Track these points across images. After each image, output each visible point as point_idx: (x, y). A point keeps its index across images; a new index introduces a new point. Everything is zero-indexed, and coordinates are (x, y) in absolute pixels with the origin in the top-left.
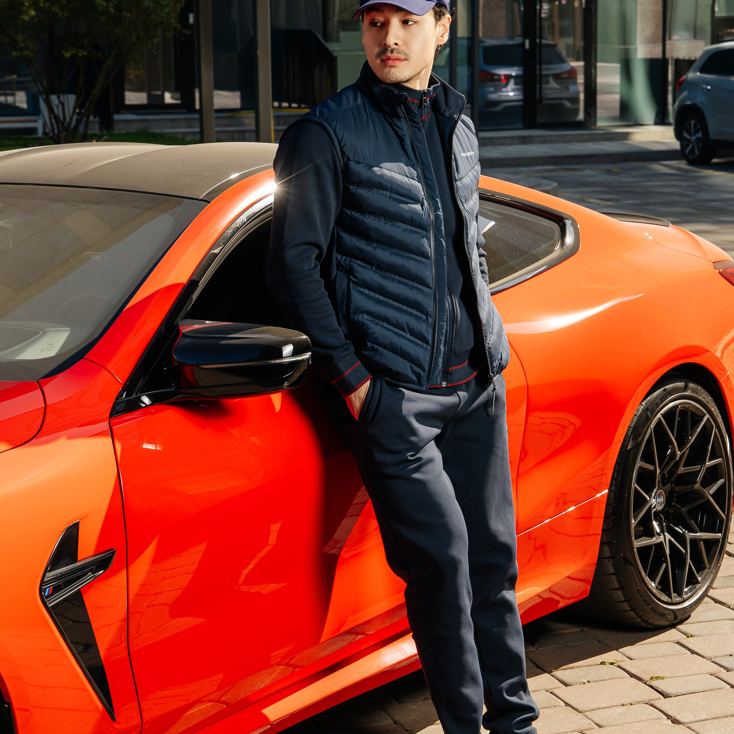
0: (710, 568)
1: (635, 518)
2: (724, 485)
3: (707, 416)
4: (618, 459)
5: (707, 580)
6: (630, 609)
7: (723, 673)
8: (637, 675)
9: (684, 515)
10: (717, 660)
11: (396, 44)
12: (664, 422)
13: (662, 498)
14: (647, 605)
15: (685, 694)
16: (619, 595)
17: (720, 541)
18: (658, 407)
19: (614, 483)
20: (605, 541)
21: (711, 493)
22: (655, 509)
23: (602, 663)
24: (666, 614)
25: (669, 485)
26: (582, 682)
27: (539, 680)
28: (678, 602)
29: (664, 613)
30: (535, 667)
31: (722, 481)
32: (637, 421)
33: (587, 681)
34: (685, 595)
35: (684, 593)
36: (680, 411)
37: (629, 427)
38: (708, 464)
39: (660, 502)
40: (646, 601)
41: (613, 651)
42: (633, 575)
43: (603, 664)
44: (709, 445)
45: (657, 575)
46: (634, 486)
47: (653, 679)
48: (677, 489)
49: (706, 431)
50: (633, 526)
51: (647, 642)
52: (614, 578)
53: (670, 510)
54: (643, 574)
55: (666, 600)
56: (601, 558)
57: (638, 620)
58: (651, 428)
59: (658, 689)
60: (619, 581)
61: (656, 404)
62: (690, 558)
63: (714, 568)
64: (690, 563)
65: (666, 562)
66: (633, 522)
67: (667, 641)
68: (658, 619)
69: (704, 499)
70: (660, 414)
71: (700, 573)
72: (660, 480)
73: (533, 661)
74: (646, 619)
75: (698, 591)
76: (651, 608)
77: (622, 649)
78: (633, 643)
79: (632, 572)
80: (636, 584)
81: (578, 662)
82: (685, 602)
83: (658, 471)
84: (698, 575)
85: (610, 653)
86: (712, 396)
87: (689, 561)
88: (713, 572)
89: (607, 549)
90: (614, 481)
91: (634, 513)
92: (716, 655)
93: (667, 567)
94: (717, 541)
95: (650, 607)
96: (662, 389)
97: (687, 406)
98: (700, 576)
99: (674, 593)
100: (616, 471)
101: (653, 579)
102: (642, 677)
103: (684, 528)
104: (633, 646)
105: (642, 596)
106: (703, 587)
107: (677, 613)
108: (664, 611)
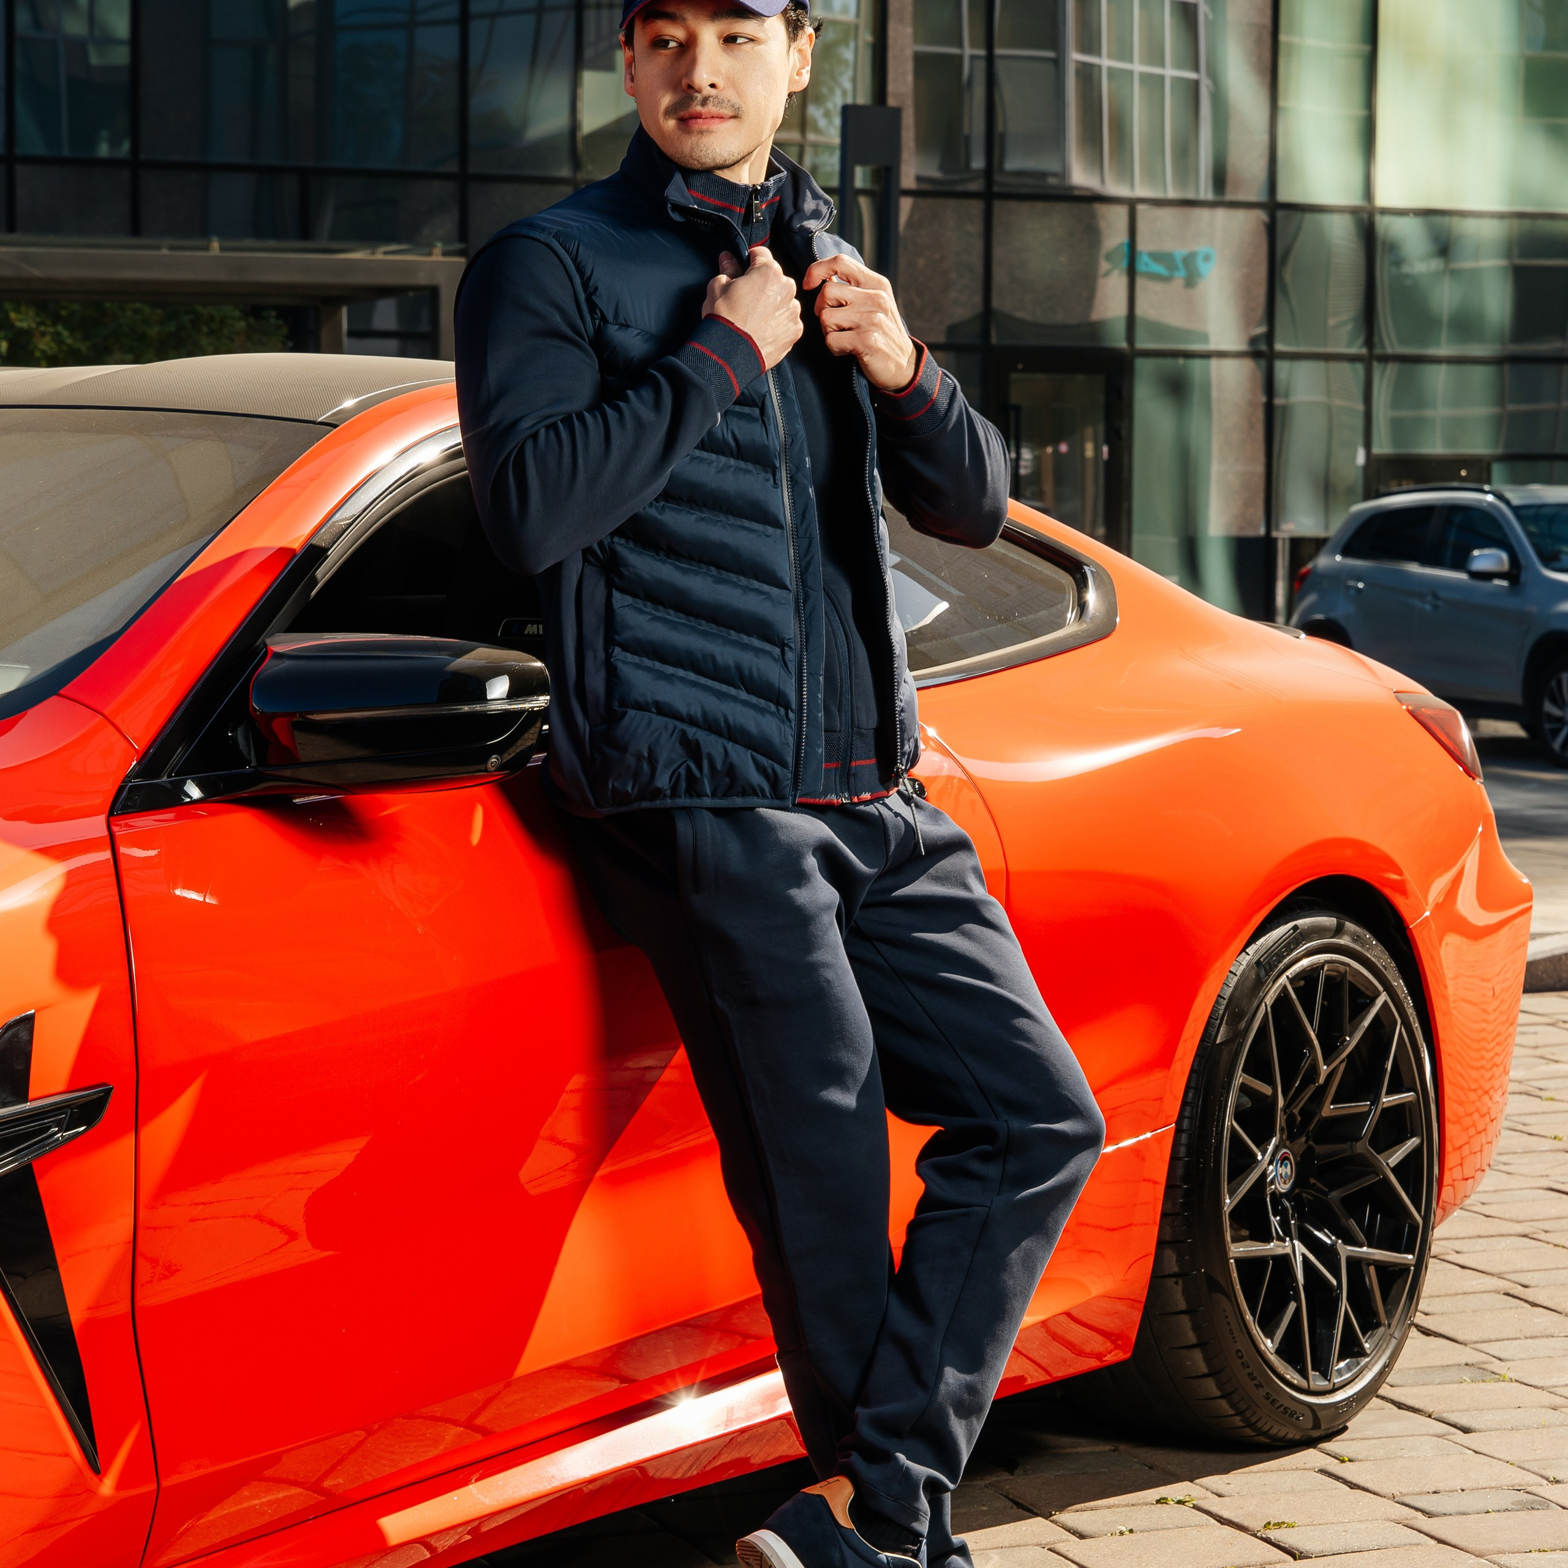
0: (1389, 1325)
1: (1232, 1194)
2: (1417, 1151)
3: (1383, 997)
4: (1196, 1062)
5: (1384, 1351)
6: (1219, 1394)
7: (1421, 1521)
8: (1236, 1520)
9: (1334, 1206)
10: (1407, 1500)
11: (713, 86)
12: (1294, 996)
13: (1289, 1166)
14: (1256, 1386)
15: (1341, 1554)
16: (1197, 1361)
17: (1410, 1270)
18: (1280, 962)
20: (1167, 1238)
21: (1392, 1165)
22: (1273, 1187)
23: (1161, 1501)
24: (1296, 1413)
25: (1303, 1139)
26: (1117, 1532)
27: (1024, 1528)
28: (1321, 1389)
29: (1293, 1409)
30: (1015, 1507)
31: (1413, 1142)
32: (1236, 988)
33: (1129, 1529)
34: (1337, 1378)
35: (1334, 1373)
36: (1328, 978)
37: (1219, 996)
38: (1384, 1100)
39: (1283, 1175)
40: (1255, 1378)
41: (1182, 1481)
42: (1227, 1317)
43: (1162, 1503)
44: (1388, 1060)
45: (1277, 1326)
46: (1229, 1124)
47: (1271, 1526)
48: (1320, 1149)
49: (1381, 1029)
50: (1227, 1209)
51: (1256, 1470)
52: (1185, 1321)
53: (1304, 1195)
54: (1249, 1317)
55: (1295, 1382)
56: (1157, 1277)
57: (1237, 1421)
58: (1265, 1003)
59: (1281, 1544)
60: (1196, 1328)
61: (1277, 954)
62: (1348, 1299)
63: (1399, 1327)
64: (1346, 1310)
65: (1298, 1300)
66: (1228, 1201)
67: (1297, 1469)
68: (1279, 1423)
69: (1378, 1175)
70: (1284, 977)
71: (1368, 1334)
72: (1284, 1124)
73: (1010, 1496)
74: (1253, 1419)
75: (1364, 1372)
76: (1264, 1394)
77: (1201, 1479)
78: (1226, 1471)
79: (1224, 1311)
80: (1234, 1338)
81: (1108, 1499)
82: (1337, 1393)
83: (1281, 1103)
84: (1364, 1337)
85: (1176, 1485)
86: (1393, 956)
87: (1344, 1305)
88: (1396, 1335)
89: (1171, 1256)
90: (1188, 1109)
91: (1228, 1184)
92: (1404, 1491)
93: (1298, 1310)
94: (1404, 1269)
95: (1262, 1392)
96: (1291, 925)
97: (1342, 968)
98: (1369, 1341)
99: (1314, 1369)
100: (1192, 1088)
101: (1270, 1334)
102: (1246, 1523)
103: (1333, 1235)
104: (1227, 1475)
105: (1245, 1366)
106: (1374, 1365)
107: (1321, 1414)
108: (1293, 1406)
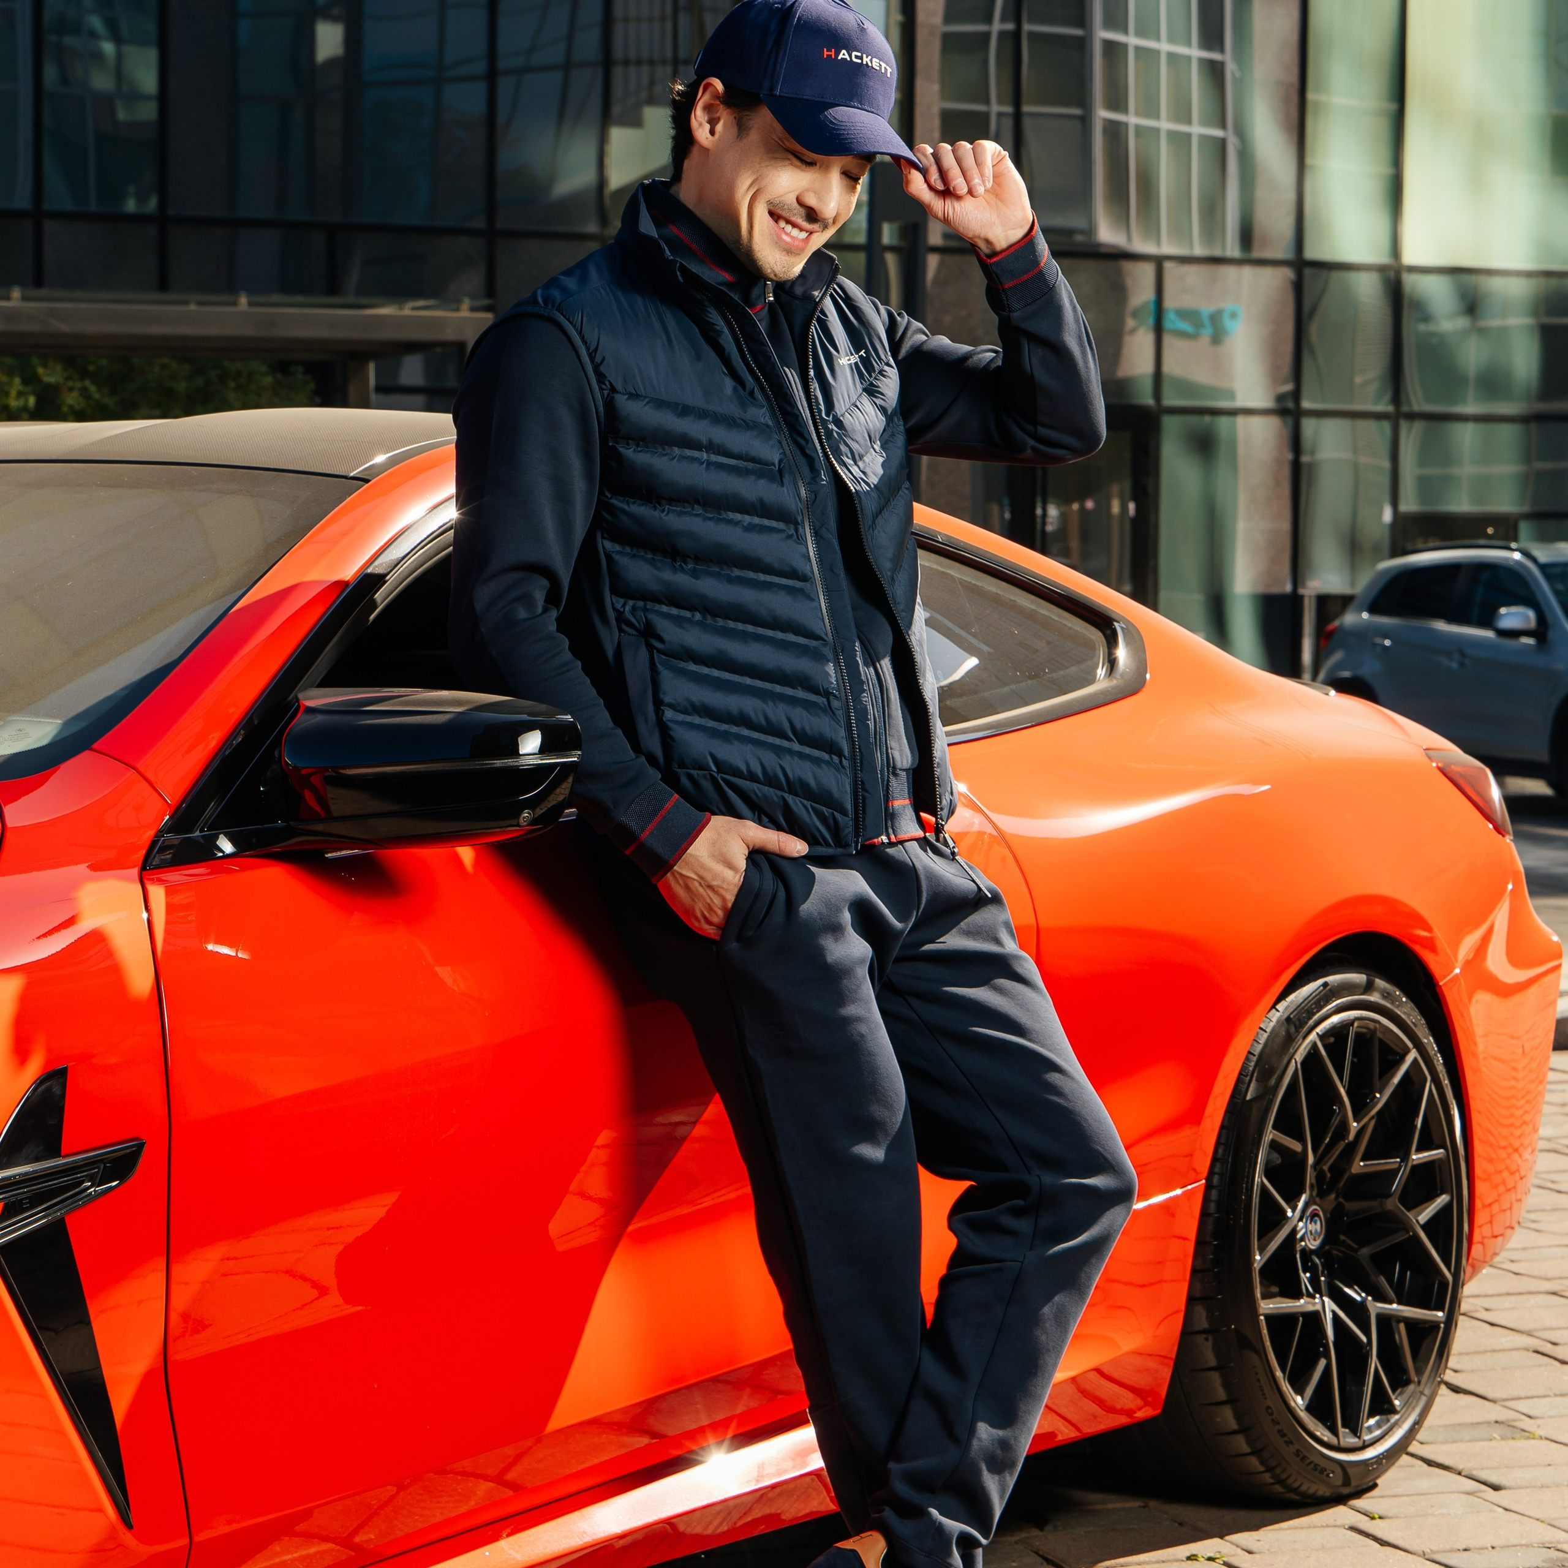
0: (1419, 1382)
1: (1262, 1250)
2: (1447, 1208)
3: (1413, 1054)
4: (1226, 1119)
5: (1414, 1408)
6: (1249, 1451)
9: (1364, 1263)
10: (1438, 1557)
12: (1324, 1053)
13: (1319, 1222)
14: (1286, 1443)
16: (1227, 1418)
17: (1440, 1328)
18: (1310, 1018)
19: (1217, 1170)
20: (1198, 1294)
21: (1422, 1222)
22: (1303, 1244)
23: (1192, 1558)
24: (1325, 1470)
25: (1333, 1196)
28: (1351, 1446)
29: (1323, 1465)
30: (1045, 1563)
31: (1443, 1199)
32: (1266, 1044)
34: (1367, 1435)
35: (1364, 1430)
36: (1358, 1035)
37: (1249, 1052)
38: (1414, 1157)
39: (1313, 1232)
40: (1285, 1435)
41: (1212, 1538)
42: (1257, 1374)
43: (1193, 1560)
44: (1418, 1117)
45: (1307, 1383)
46: (1259, 1180)
48: (1350, 1206)
49: (1411, 1086)
50: (1257, 1266)
51: (1286, 1527)
52: (1215, 1378)
53: (1334, 1252)
54: (1279, 1374)
55: (1325, 1439)
56: (1187, 1333)
57: (1267, 1478)
58: (1295, 1060)
60: (1226, 1385)
61: (1307, 1010)
62: (1378, 1357)
63: (1428, 1385)
64: (1376, 1366)
65: (1327, 1356)
66: (1258, 1257)
67: (1328, 1526)
68: (1309, 1480)
69: (1408, 1232)
70: (1314, 1034)
71: (1398, 1392)
72: (1314, 1181)
73: (1041, 1553)
74: (1284, 1476)
75: (1394, 1429)
76: (1294, 1451)
77: (1231, 1536)
78: (1256, 1527)
79: (1254, 1367)
80: (1264, 1394)
81: (1139, 1556)
82: (1367, 1450)
83: (1311, 1159)
84: (1393, 1394)
85: (1206, 1541)
87: (1374, 1362)
88: (1427, 1392)
89: (1201, 1313)
90: (1218, 1165)
91: (1258, 1238)
92: (1435, 1548)
93: (1328, 1367)
94: (1433, 1326)
95: (1292, 1449)
96: (1320, 982)
97: (1371, 1025)
98: (1399, 1398)
99: (1344, 1426)
100: (1222, 1144)
101: (1300, 1391)
103: (1363, 1291)
105: (1275, 1422)
106: (1403, 1422)
107: (1351, 1471)
108: (1323, 1463)
